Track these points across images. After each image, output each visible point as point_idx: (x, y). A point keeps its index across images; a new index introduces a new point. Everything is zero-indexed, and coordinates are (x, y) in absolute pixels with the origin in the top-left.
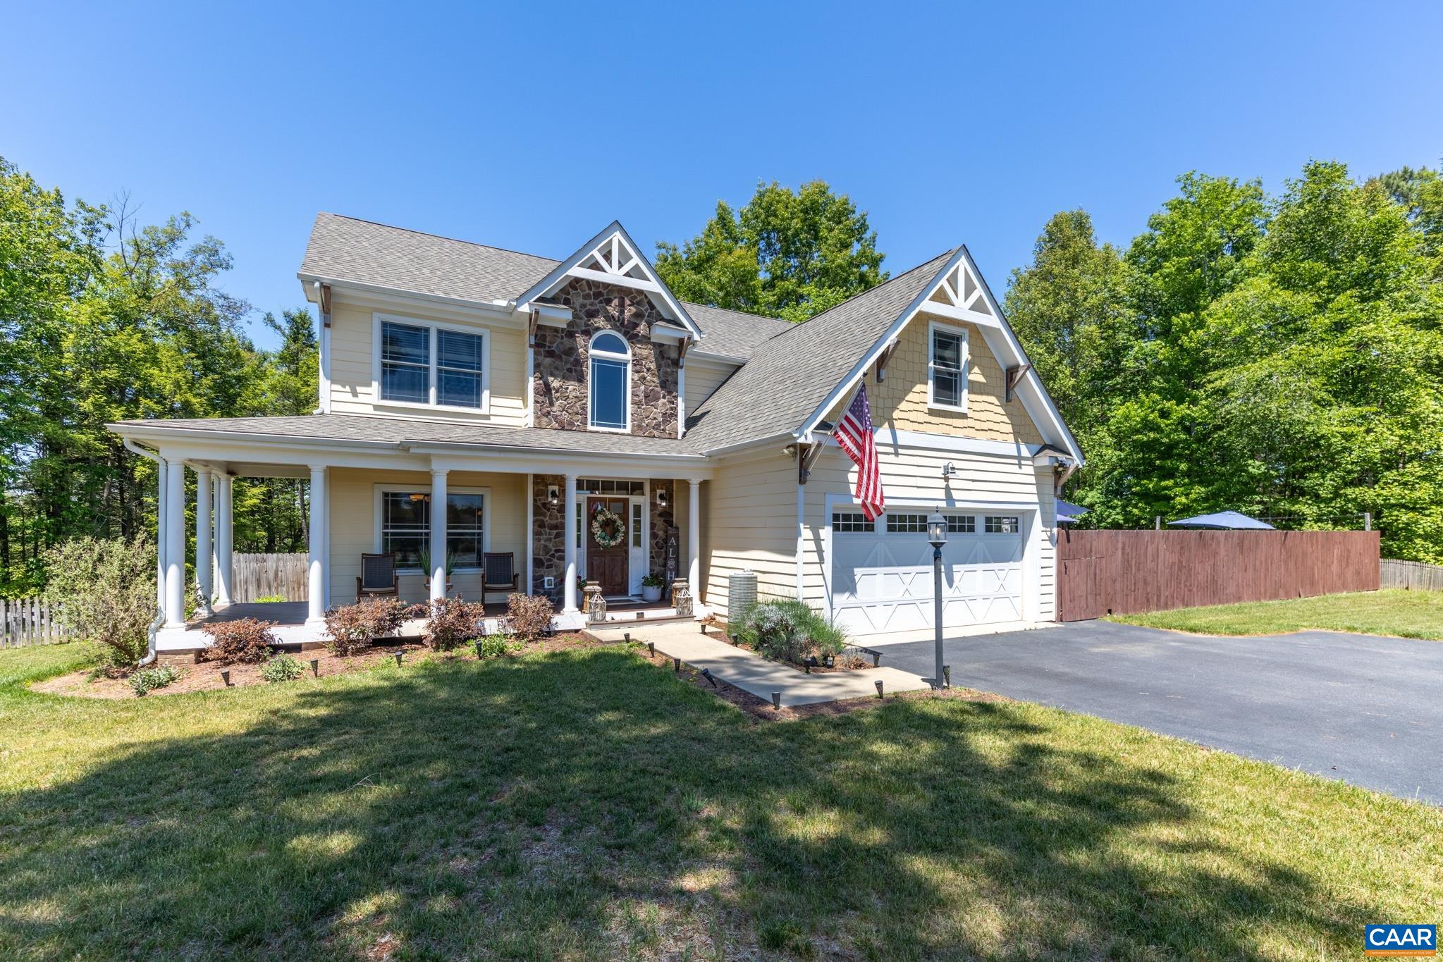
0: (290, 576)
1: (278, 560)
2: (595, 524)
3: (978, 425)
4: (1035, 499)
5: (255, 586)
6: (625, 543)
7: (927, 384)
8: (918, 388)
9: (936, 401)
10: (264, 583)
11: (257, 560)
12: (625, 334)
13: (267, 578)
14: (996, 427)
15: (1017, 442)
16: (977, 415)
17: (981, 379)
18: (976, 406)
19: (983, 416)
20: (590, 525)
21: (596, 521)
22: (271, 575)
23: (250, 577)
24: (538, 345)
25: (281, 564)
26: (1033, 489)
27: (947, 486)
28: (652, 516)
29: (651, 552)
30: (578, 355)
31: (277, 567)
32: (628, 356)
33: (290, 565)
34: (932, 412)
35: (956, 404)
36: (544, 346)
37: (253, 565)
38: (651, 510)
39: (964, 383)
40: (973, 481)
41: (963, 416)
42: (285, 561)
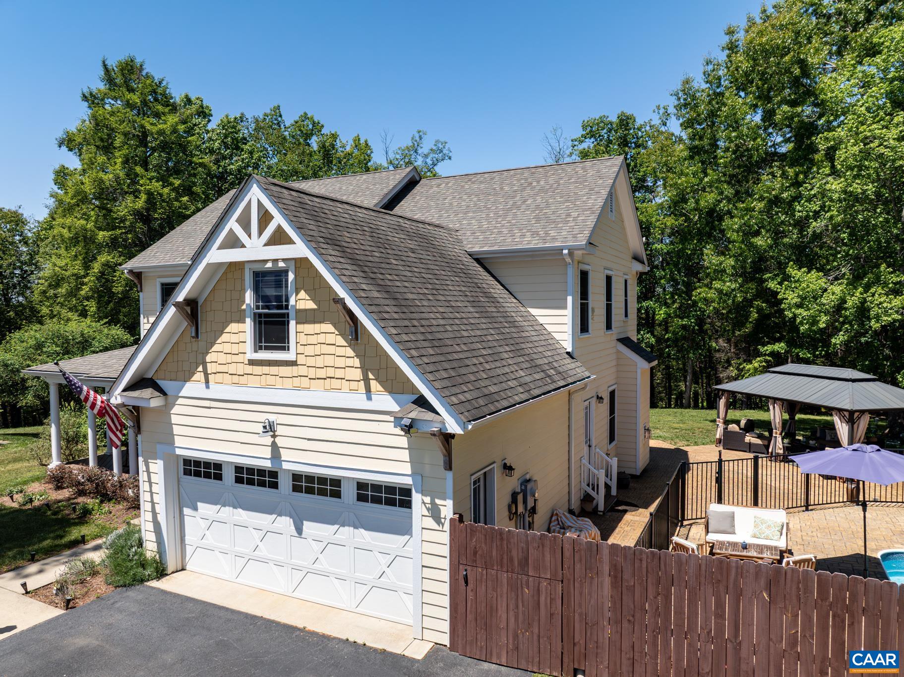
3: (312, 373)
4: (407, 469)
7: (244, 322)
8: (233, 327)
9: (258, 348)
14: (339, 373)
15: (366, 380)
16: (311, 361)
17: (311, 305)
18: (309, 350)
19: (320, 362)
26: (405, 455)
27: (274, 443)
34: (252, 363)
35: (283, 349)
39: (292, 314)
40: (309, 439)
41: (293, 363)
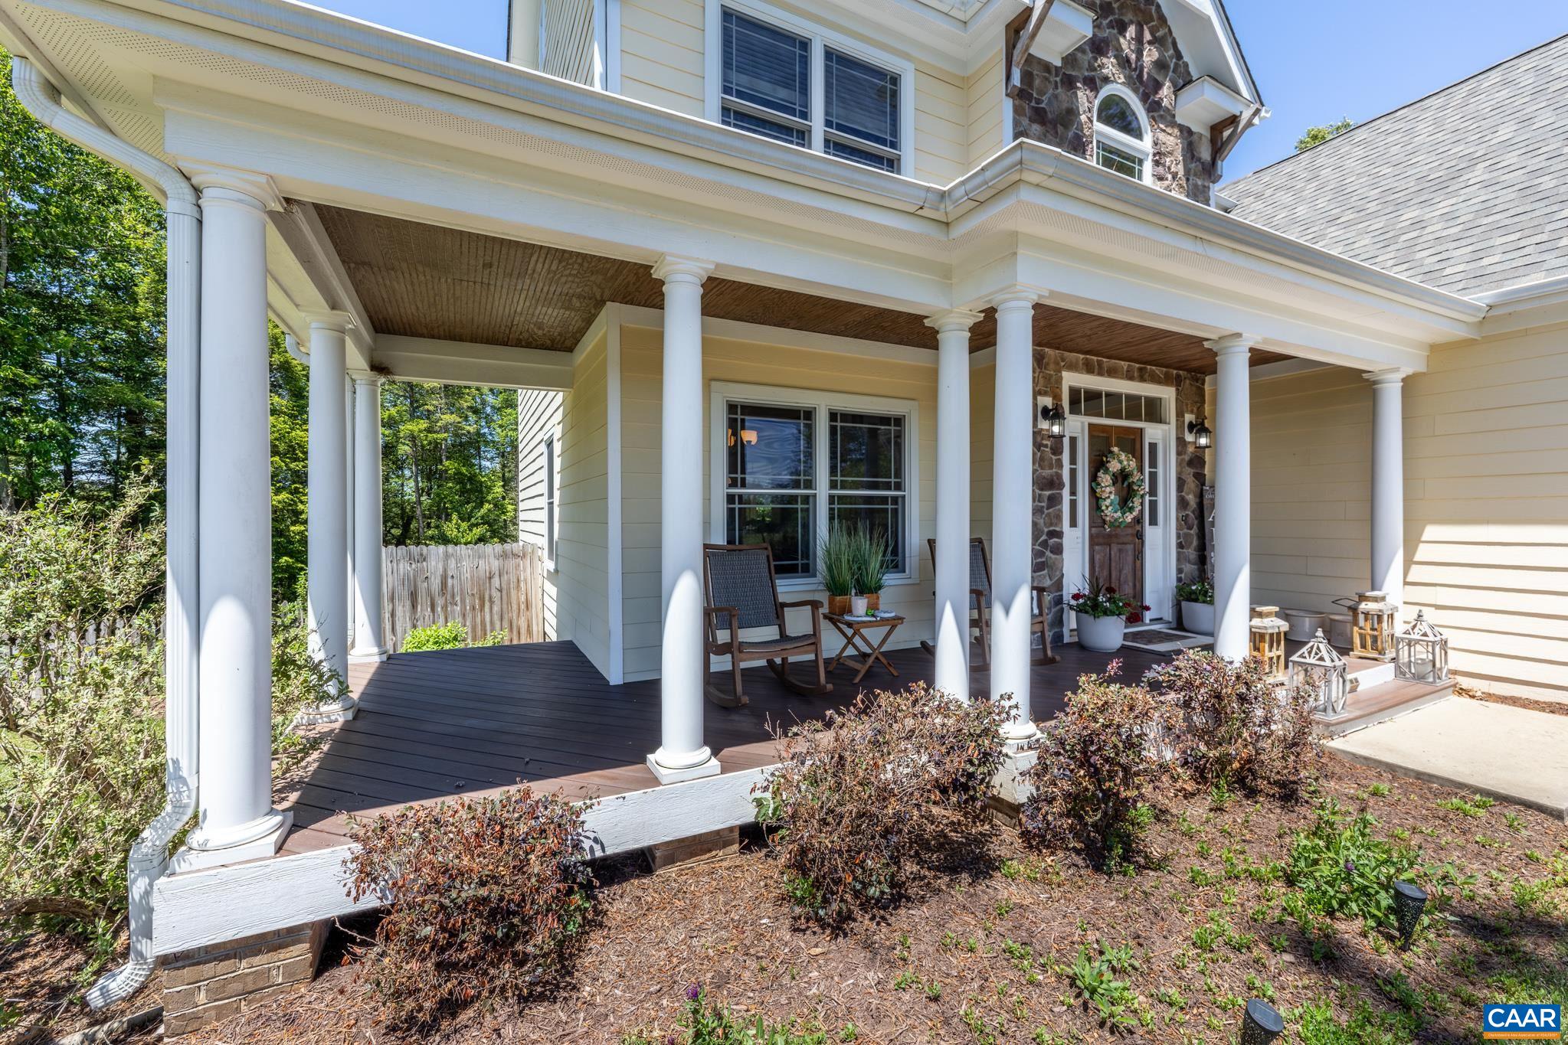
0: (468, 586)
1: (447, 556)
2: (1105, 479)
5: (408, 603)
6: (1138, 520)
10: (423, 600)
11: (411, 558)
12: (1145, 98)
13: (428, 589)
20: (1093, 478)
21: (1107, 471)
22: (436, 583)
23: (399, 589)
24: (1021, 95)
25: (452, 563)
28: (1179, 464)
29: (1178, 536)
30: (1080, 124)
31: (445, 570)
32: (1146, 145)
33: (466, 564)
36: (1029, 97)
37: (404, 567)
38: (1179, 453)
42: (459, 560)
